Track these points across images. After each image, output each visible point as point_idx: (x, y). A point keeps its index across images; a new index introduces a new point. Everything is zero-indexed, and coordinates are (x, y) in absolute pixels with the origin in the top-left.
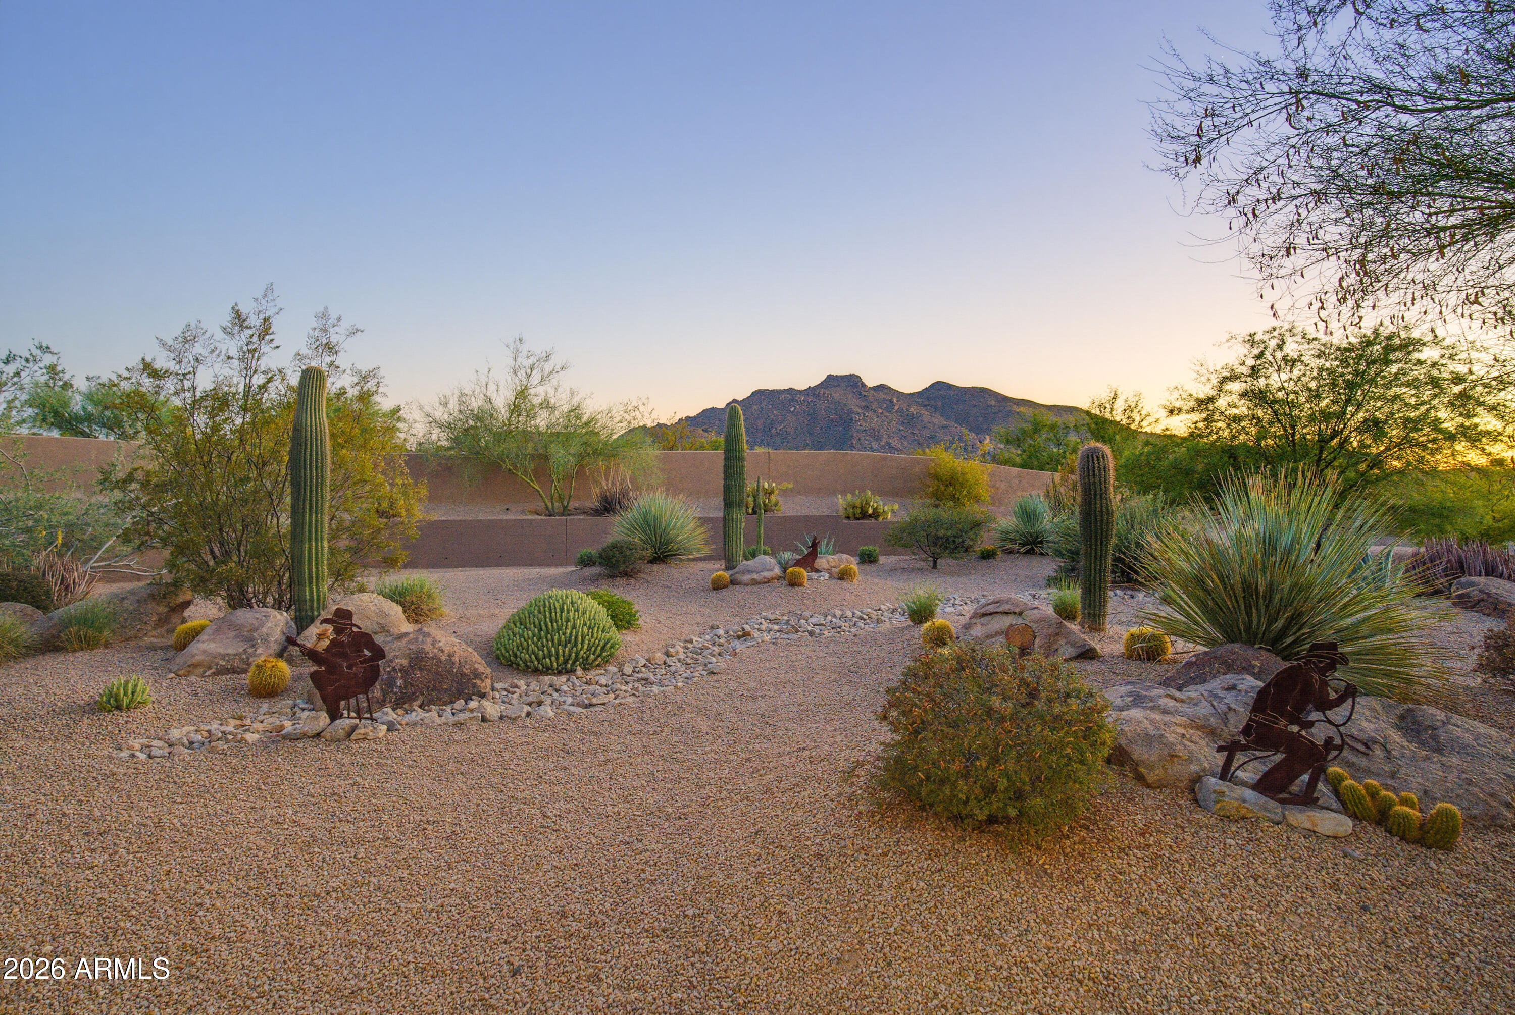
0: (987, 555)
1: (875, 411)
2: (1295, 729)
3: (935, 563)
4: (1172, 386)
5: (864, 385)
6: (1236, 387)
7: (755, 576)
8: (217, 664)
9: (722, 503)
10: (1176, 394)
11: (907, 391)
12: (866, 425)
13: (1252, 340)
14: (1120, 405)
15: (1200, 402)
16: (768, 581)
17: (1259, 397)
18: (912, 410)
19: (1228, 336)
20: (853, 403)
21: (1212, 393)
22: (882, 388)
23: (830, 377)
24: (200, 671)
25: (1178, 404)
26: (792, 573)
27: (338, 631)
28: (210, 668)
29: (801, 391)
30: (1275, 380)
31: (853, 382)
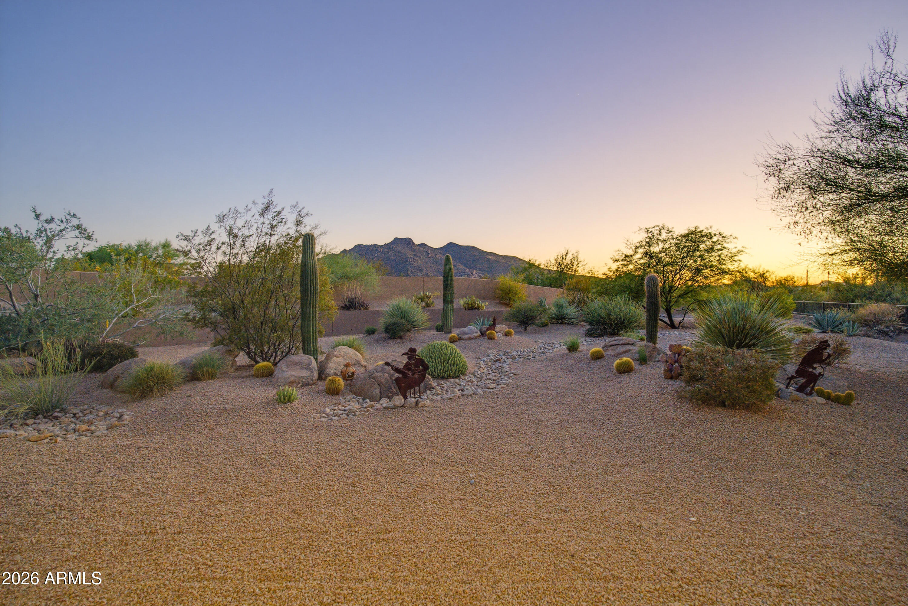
0: (545, 325)
1: (419, 257)
2: (811, 370)
3: (526, 328)
4: (617, 249)
5: (413, 243)
6: (641, 250)
7: (470, 336)
8: (302, 381)
9: (442, 301)
10: (617, 253)
11: (435, 247)
12: (415, 264)
13: (647, 230)
14: (569, 256)
15: (627, 256)
16: (476, 338)
17: (649, 255)
18: (437, 256)
19: (639, 229)
20: (409, 253)
21: (632, 253)
22: (423, 245)
23: (396, 239)
24: (295, 385)
25: (617, 257)
26: (489, 334)
27: (410, 358)
28: (299, 383)
29: (381, 246)
30: (655, 249)
31: (408, 242)
